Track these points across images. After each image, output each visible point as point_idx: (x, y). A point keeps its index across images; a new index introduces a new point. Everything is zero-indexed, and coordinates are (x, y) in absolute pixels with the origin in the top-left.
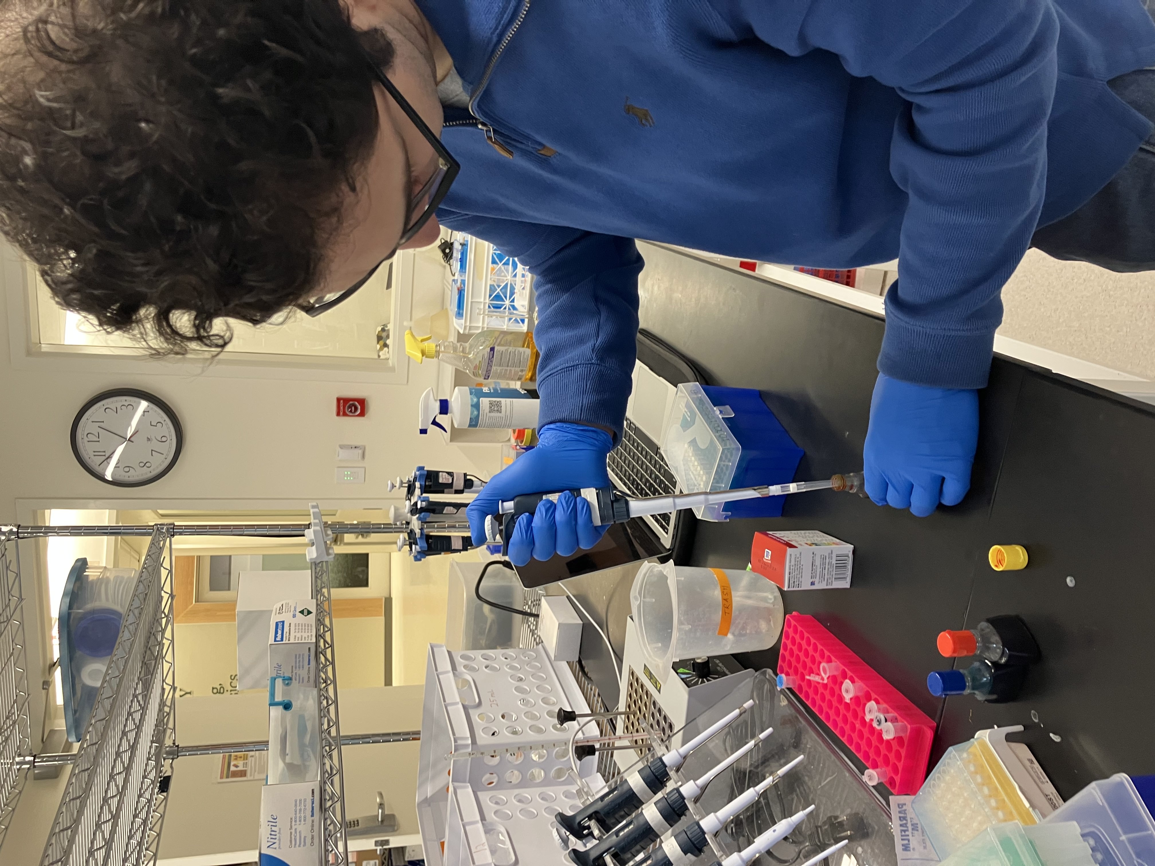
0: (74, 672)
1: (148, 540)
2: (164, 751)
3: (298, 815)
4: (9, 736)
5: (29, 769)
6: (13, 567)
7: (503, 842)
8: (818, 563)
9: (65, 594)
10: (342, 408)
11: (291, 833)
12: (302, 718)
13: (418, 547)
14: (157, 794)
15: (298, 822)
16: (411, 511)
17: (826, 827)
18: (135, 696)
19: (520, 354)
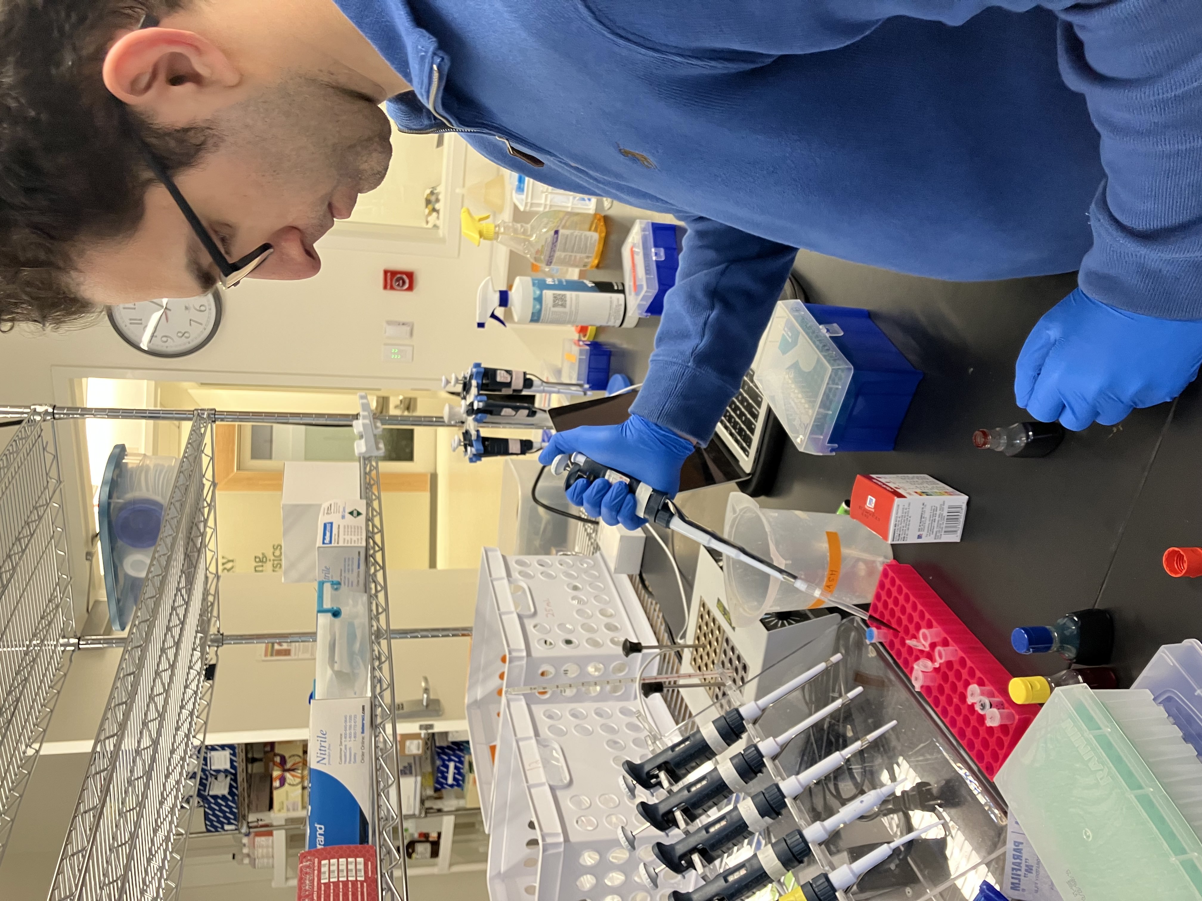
0: (116, 561)
1: (187, 426)
2: (209, 638)
3: (348, 732)
4: (52, 620)
5: (73, 651)
6: (51, 448)
7: (557, 760)
8: (927, 515)
9: (104, 483)
11: (341, 750)
12: (351, 625)
13: (474, 450)
14: (203, 682)
15: (348, 739)
16: (467, 412)
17: (914, 793)
18: (178, 590)
19: (586, 238)
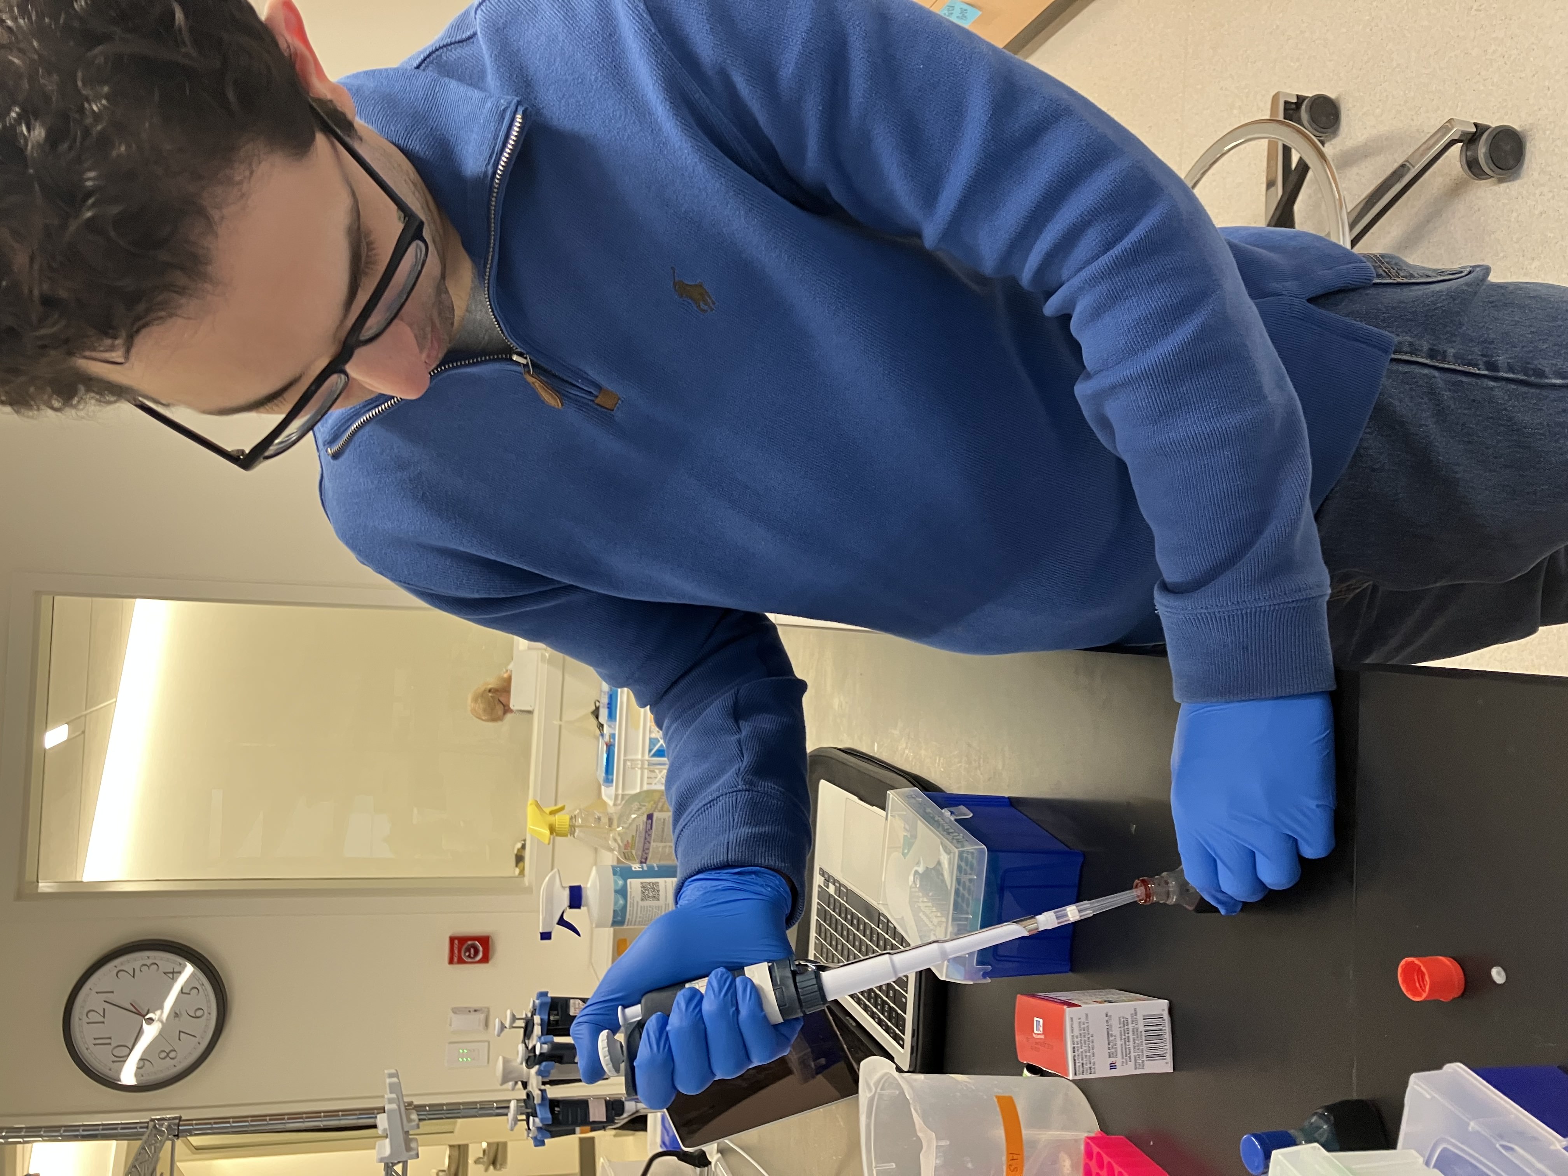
10: (456, 951)
13: (537, 1120)
16: (527, 1061)
